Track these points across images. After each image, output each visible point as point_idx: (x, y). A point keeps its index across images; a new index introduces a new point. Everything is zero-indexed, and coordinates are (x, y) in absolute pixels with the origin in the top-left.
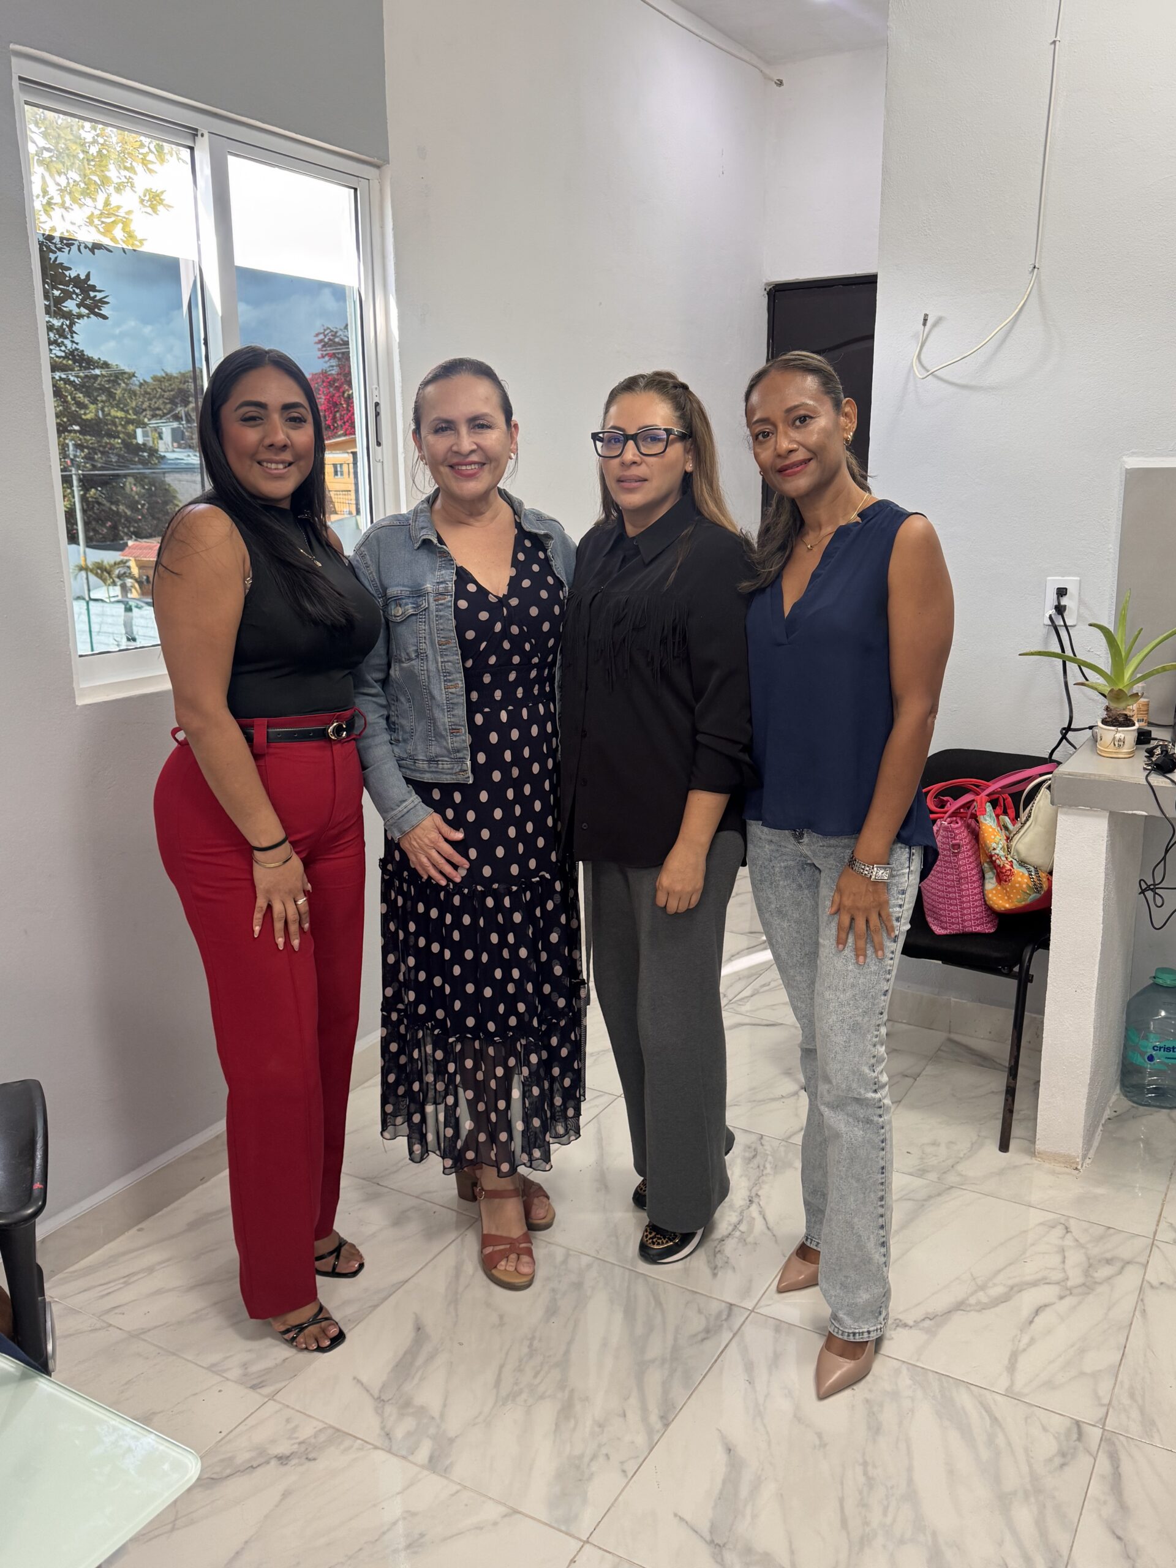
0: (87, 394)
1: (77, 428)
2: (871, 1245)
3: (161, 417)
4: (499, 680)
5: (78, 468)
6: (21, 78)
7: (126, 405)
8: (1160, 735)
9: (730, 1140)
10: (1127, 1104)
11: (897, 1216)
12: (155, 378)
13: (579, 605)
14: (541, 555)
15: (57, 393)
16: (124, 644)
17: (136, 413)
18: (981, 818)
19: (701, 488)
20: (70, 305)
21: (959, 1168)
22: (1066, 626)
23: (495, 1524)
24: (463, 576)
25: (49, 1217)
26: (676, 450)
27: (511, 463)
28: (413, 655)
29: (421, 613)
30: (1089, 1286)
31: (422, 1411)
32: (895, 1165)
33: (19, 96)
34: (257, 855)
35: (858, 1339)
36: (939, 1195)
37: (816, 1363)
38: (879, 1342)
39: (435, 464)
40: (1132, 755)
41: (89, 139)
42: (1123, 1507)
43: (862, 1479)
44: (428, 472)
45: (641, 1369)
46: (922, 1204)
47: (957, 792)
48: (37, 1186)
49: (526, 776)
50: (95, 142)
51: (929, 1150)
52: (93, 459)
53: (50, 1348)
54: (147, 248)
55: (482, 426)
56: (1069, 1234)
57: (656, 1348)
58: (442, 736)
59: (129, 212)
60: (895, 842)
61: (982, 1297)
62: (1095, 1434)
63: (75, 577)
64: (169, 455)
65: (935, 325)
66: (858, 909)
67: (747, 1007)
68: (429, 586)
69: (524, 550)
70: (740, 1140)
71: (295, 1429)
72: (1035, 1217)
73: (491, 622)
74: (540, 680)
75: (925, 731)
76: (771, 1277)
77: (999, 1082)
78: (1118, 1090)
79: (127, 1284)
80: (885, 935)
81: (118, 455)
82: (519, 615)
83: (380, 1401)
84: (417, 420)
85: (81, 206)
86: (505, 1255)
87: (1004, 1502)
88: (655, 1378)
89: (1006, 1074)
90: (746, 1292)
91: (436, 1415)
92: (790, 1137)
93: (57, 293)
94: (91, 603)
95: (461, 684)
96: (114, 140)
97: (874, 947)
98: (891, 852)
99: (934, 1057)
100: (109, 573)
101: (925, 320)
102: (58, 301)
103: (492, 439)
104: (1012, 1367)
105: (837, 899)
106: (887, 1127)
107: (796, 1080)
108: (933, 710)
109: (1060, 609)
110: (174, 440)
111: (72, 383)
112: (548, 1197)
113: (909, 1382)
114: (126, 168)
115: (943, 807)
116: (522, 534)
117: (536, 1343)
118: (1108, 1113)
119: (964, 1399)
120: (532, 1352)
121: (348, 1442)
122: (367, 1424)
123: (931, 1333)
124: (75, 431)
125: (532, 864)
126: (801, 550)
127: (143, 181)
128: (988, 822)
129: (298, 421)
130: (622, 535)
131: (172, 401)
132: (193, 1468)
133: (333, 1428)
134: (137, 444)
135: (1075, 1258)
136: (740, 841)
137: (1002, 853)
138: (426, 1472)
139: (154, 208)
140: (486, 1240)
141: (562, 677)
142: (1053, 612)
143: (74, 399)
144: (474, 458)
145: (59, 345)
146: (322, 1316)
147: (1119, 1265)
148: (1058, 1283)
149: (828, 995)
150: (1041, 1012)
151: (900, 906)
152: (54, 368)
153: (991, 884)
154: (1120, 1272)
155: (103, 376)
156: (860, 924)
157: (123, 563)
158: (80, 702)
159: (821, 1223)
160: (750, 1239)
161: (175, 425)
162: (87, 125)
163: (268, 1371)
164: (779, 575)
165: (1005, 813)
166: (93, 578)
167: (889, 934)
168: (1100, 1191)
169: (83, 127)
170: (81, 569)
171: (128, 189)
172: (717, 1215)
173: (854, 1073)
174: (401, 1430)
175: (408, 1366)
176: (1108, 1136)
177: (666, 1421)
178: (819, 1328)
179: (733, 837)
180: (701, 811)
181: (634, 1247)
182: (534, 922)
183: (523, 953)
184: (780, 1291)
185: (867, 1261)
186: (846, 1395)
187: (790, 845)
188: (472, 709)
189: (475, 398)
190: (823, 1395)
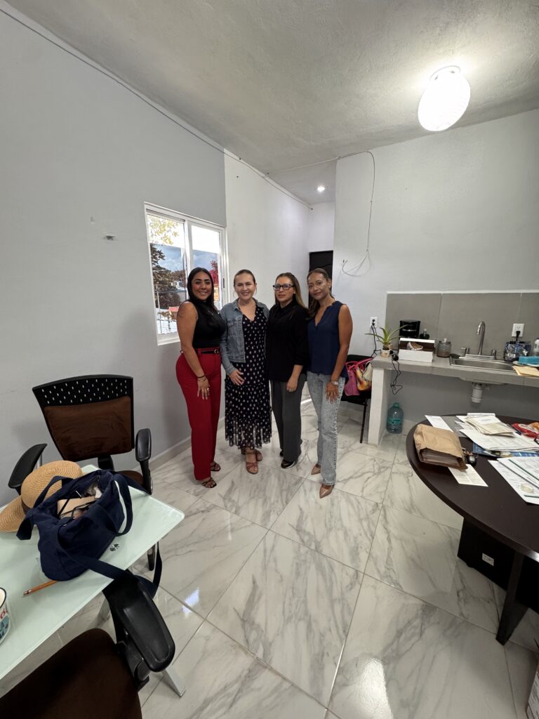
0: (160, 275)
1: (158, 282)
2: (332, 465)
4: (252, 340)
5: (158, 291)
6: (146, 209)
7: (169, 277)
10: (388, 433)
11: (338, 458)
13: (270, 323)
14: (262, 312)
15: (154, 275)
16: (169, 332)
18: (357, 370)
19: (297, 297)
20: (157, 257)
21: (351, 447)
22: (375, 328)
23: (249, 526)
24: (244, 317)
26: (291, 289)
27: (255, 292)
28: (233, 334)
29: (235, 325)
30: (379, 473)
31: (233, 501)
33: (146, 213)
34: (199, 379)
35: (329, 485)
36: (347, 453)
37: (319, 490)
38: (333, 486)
39: (238, 292)
40: (389, 357)
42: (386, 522)
43: (330, 516)
45: (281, 491)
46: (343, 455)
47: (351, 364)
48: (149, 452)
49: (258, 361)
50: (162, 222)
51: (345, 443)
52: (162, 289)
54: (174, 245)
55: (249, 284)
56: (375, 461)
57: (285, 487)
58: (239, 352)
59: (170, 237)
60: (340, 376)
61: (356, 475)
62: (380, 506)
63: (158, 315)
65: (346, 262)
66: (331, 391)
67: (305, 412)
68: (236, 319)
69: (258, 311)
70: (304, 441)
71: (205, 505)
72: (368, 458)
73: (250, 327)
74: (261, 340)
75: (347, 351)
76: (309, 471)
77: (360, 428)
78: (386, 430)
79: (168, 473)
81: (167, 288)
82: (256, 325)
83: (224, 499)
84: (235, 283)
85: (159, 236)
86: (251, 466)
87: (360, 520)
88: (284, 493)
89: (362, 426)
90: (305, 474)
91: (236, 502)
93: (154, 254)
94: (161, 321)
95: (243, 341)
96: (167, 222)
97: (334, 399)
98: (339, 378)
99: (346, 423)
100: (165, 314)
101: (344, 261)
102: (154, 256)
103: (251, 287)
104: (362, 491)
105: (327, 389)
106: (336, 439)
108: (348, 347)
109: (373, 324)
110: (179, 285)
112: (261, 454)
113: (340, 494)
114: (169, 227)
116: (257, 308)
117: (258, 486)
118: (384, 435)
119: (352, 498)
120: (258, 488)
121: (217, 508)
122: (221, 504)
123: (345, 483)
125: (259, 381)
126: (319, 312)
127: (173, 230)
128: (358, 372)
129: (208, 283)
130: (280, 308)
131: (179, 277)
132: (183, 515)
133: (214, 505)
135: (376, 467)
137: (361, 378)
138: (234, 514)
139: (175, 236)
140: (247, 463)
141: (266, 339)
143: (157, 276)
144: (247, 291)
145: (154, 265)
146: (211, 480)
147: (386, 468)
148: (373, 472)
149: (324, 410)
150: (369, 412)
151: (341, 390)
152: (153, 269)
153: (359, 385)
154: (386, 470)
156: (332, 394)
157: (168, 312)
158: (159, 345)
159: (321, 459)
160: (305, 463)
161: (180, 282)
163: (200, 492)
164: (314, 317)
165: (362, 369)
166: (161, 315)
167: (338, 397)
168: (382, 452)
170: (159, 313)
171: (170, 232)
173: (329, 427)
174: (229, 505)
175: (230, 491)
176: (384, 439)
177: (287, 503)
178: (320, 482)
179: (304, 375)
180: (297, 369)
181: (280, 465)
182: (259, 394)
183: (256, 401)
184: (312, 474)
185: (331, 468)
186: (326, 497)
187: (317, 377)
188: (246, 346)
189: (247, 278)
190: (321, 497)
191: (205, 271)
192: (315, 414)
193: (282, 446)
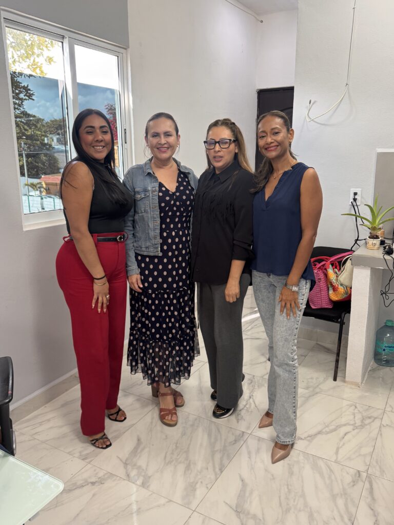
0: (28, 126)
1: (24, 137)
2: (290, 412)
3: (53, 134)
4: (172, 221)
5: (25, 151)
6: (4, 18)
7: (41, 130)
8: (388, 242)
9: (243, 377)
10: (376, 365)
11: (300, 401)
12: (51, 121)
13: (199, 196)
14: (187, 180)
15: (17, 125)
16: (41, 210)
17: (45, 132)
18: (328, 270)
19: (241, 158)
20: (22, 96)
21: (320, 386)
22: (357, 205)
23: (164, 505)
24: (161, 185)
25: (14, 403)
26: (233, 146)
27: (178, 148)
28: (143, 211)
29: (147, 197)
30: (362, 426)
31: (139, 468)
32: (299, 386)
33: (4, 24)
35: (285, 444)
36: (313, 395)
37: (271, 451)
38: (293, 445)
39: (152, 147)
40: (378, 249)
41: (28, 39)
42: (373, 499)
43: (286, 490)
44: (150, 151)
45: (213, 453)
46: (307, 399)
47: (320, 261)
48: (10, 392)
49: (180, 254)
50: (30, 40)
51: (310, 380)
52: (30, 148)
53: (14, 446)
54: (47, 76)
55: (169, 135)
56: (356, 409)
57: (218, 446)
58: (151, 239)
59: (41, 64)
60: (301, 278)
61: (327, 429)
62: (364, 475)
63: (24, 188)
64: (56, 147)
65: (313, 104)
66: (288, 300)
67: (249, 333)
68: (150, 188)
69: (181, 178)
70: (247, 377)
71: (97, 474)
72: (345, 403)
73: (170, 201)
74: (186, 221)
75: (312, 241)
76: (256, 423)
77: (333, 358)
78: (373, 361)
79: (41, 425)
80: (297, 309)
81: (38, 147)
83: (126, 464)
84: (147, 133)
85: (25, 62)
86: (167, 415)
87: (334, 497)
88: (218, 456)
89: (335, 355)
90: (248, 428)
91: (145, 469)
92: (264, 376)
93: (17, 91)
94: (30, 197)
95: (159, 222)
96: (36, 39)
97: (293, 313)
98: (299, 281)
99: (312, 349)
100: (36, 186)
101: (310, 102)
102: (17, 94)
103: (172, 140)
104: (337, 453)
105: (281, 297)
106: (297, 374)
107: (265, 357)
108: (315, 234)
109: (355, 200)
110: (57, 142)
111: (23, 122)
112: (182, 396)
113: (302, 458)
114: (40, 49)
115: (315, 266)
116: (180, 172)
117: (178, 445)
118: (369, 368)
119: (321, 464)
120: (177, 447)
121: (115, 478)
122: (121, 472)
123: (310, 441)
124: (24, 139)
125: (181, 284)
126: (272, 179)
127: (46, 53)
128: (330, 271)
129: (105, 132)
130: (214, 174)
131: (57, 129)
132: (61, 487)
133: (109, 473)
134: (45, 143)
135: (358, 416)
136: (249, 277)
137: (335, 281)
138: (141, 488)
139: (50, 62)
140: (161, 410)
141: (193, 221)
142: (352, 200)
143: (23, 128)
144: (166, 146)
145: (18, 109)
147: (373, 419)
148: (352, 425)
149: (277, 328)
150: (348, 334)
151: (302, 300)
152: (16, 117)
153: (331, 292)
154: (373, 421)
155: (33, 120)
156: (288, 305)
157: (40, 183)
158: (25, 229)
159: (274, 405)
160: (250, 410)
161: (58, 136)
162: (27, 34)
163: (88, 454)
164: (264, 187)
165: (336, 268)
166: (30, 188)
167: (298, 309)
168: (367, 394)
169: (26, 35)
170: (26, 185)
171: (41, 56)
172: (239, 402)
173: (285, 355)
174: (133, 473)
175: (135, 451)
176: (370, 376)
177: (221, 471)
178: (273, 440)
179: (246, 276)
180: (237, 267)
181: (211, 413)
182: (180, 303)
183: (176, 313)
184: (260, 427)
185: (289, 418)
186: (282, 462)
187: (266, 278)
188: (162, 231)
189: (166, 126)
190: (274, 462)
191: (100, 114)
192: (264, 336)
193: (214, 383)
